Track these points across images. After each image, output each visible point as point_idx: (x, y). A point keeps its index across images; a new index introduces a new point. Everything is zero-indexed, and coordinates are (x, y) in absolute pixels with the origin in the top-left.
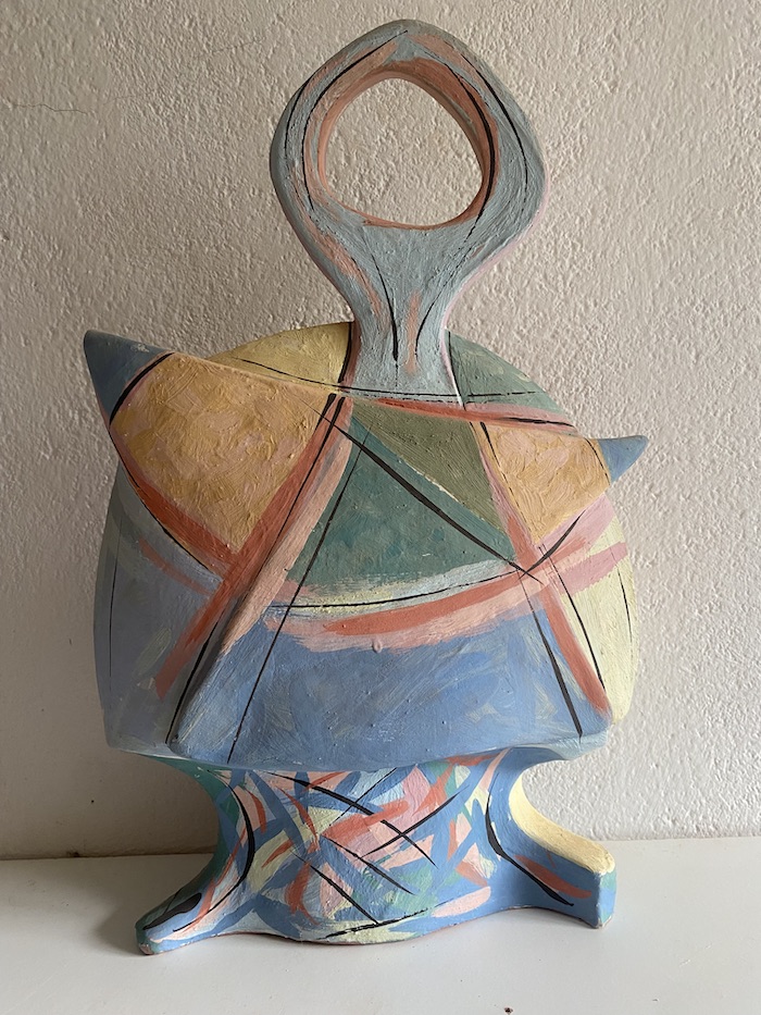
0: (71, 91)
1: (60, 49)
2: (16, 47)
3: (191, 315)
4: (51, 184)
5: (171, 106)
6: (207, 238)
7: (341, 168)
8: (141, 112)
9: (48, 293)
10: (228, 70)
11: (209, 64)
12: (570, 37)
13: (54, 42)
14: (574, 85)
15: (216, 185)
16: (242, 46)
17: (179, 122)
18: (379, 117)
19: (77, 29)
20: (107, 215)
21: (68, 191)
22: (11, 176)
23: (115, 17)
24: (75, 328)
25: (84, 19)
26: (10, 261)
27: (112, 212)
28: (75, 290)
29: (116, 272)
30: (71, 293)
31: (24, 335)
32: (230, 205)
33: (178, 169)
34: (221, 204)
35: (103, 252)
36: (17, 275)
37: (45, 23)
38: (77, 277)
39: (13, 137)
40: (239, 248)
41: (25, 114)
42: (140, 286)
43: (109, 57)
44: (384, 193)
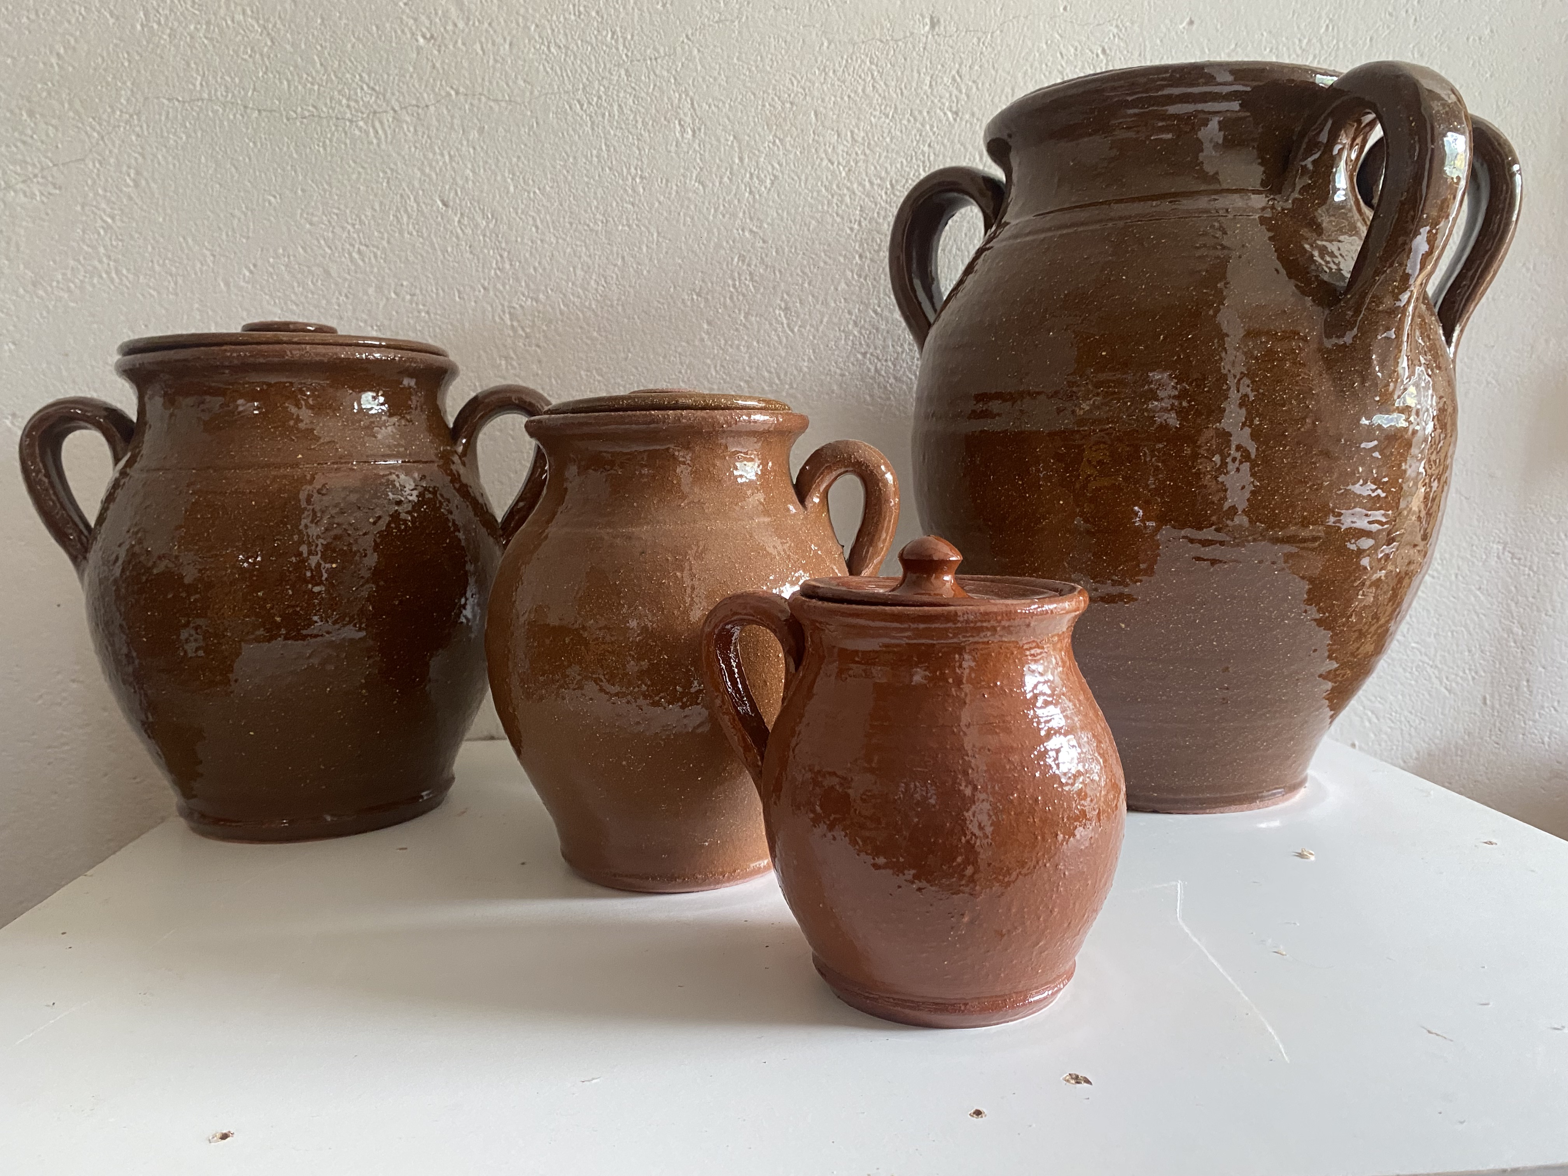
0: (508, 85)
1: (499, 49)
2: (460, 41)
3: (606, 282)
4: (486, 162)
5: (594, 103)
6: (621, 217)
7: (735, 167)
8: (567, 107)
9: (481, 256)
10: (643, 78)
11: (627, 71)
12: (922, 75)
13: (494, 44)
14: (925, 114)
15: (629, 173)
16: (656, 59)
17: (600, 118)
18: (768, 125)
19: (514, 32)
20: (535, 193)
21: (502, 169)
22: (452, 153)
23: (548, 27)
24: (504, 285)
25: (521, 25)
26: (448, 226)
27: (539, 189)
28: (505, 254)
29: (542, 241)
30: (501, 256)
31: (459, 291)
32: (641, 190)
33: (597, 157)
34: (634, 190)
35: (531, 222)
36: (454, 239)
37: (486, 25)
38: (507, 243)
39: (455, 121)
40: (647, 228)
41: (466, 102)
42: (562, 254)
43: (541, 59)
44: (770, 190)
